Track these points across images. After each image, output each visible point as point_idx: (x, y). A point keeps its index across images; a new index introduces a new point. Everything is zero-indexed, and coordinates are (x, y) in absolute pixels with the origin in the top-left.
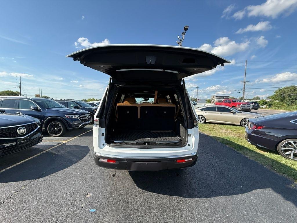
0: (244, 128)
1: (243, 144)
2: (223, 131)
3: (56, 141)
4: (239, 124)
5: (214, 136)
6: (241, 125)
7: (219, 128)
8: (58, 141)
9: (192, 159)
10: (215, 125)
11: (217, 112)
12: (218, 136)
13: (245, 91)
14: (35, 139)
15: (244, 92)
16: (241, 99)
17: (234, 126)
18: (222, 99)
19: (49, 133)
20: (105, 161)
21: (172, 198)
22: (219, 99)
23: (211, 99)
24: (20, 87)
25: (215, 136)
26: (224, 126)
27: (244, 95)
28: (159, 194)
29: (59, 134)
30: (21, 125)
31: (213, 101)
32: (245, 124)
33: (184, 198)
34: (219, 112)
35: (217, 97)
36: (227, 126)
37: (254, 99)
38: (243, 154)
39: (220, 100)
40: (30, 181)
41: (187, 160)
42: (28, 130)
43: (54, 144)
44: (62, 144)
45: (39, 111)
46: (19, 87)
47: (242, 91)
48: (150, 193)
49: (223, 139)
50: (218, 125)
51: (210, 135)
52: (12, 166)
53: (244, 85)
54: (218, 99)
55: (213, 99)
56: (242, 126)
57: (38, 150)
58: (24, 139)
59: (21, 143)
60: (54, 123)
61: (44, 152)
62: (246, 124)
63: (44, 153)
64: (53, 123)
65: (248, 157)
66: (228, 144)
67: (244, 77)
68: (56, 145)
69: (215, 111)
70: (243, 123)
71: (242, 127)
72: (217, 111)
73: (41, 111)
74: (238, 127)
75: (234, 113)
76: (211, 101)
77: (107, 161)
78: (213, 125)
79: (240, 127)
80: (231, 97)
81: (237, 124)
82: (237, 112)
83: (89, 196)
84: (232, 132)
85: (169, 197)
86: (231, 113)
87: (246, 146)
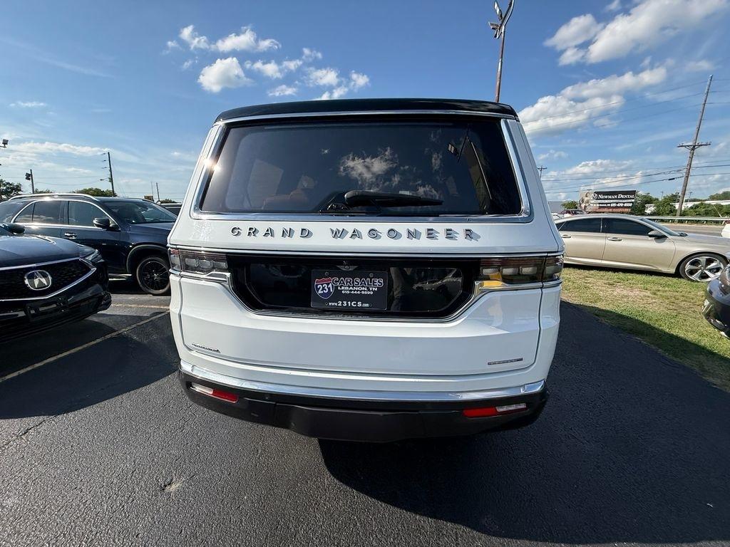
0: (690, 282)
1: (691, 337)
2: (618, 291)
3: (152, 307)
4: (673, 271)
5: (588, 304)
6: (678, 274)
7: (606, 282)
8: (158, 307)
9: (523, 406)
10: (592, 272)
11: (604, 235)
12: (600, 305)
13: (691, 174)
14: (87, 302)
15: (687, 177)
16: (674, 198)
17: (654, 278)
18: (612, 201)
19: (141, 286)
20: (209, 392)
21: (439, 530)
22: (603, 201)
23: (577, 200)
24: (111, 180)
25: (593, 305)
26: (621, 275)
27: (685, 185)
28: (395, 505)
29: (163, 288)
30: (34, 265)
31: (583, 205)
32: (692, 272)
33: (483, 536)
34: (608, 235)
35: (598, 193)
36: (630, 276)
37: (712, 198)
38: (697, 369)
39: (607, 204)
40: (41, 418)
41: (504, 409)
42: (60, 280)
43: (145, 315)
44: (163, 314)
45: (114, 229)
46: (108, 180)
47: (682, 175)
48: (364, 497)
49: (620, 316)
50: (602, 273)
51: (575, 302)
52: (22, 371)
53: (689, 155)
54: (601, 199)
55: (586, 199)
56: (681, 277)
57: (101, 329)
58: (47, 303)
59: (38, 314)
60: (153, 260)
61: (115, 334)
62: (697, 271)
63: (111, 338)
64: (149, 260)
65: (718, 381)
66: (638, 333)
67: (695, 129)
68: (148, 318)
69: (597, 230)
70: (688, 267)
71: (682, 280)
72: (603, 232)
73: (120, 231)
74: (666, 279)
75: (660, 238)
76: (578, 206)
77: (211, 393)
78: (586, 273)
79: (675, 280)
80: (641, 193)
81: (665, 270)
82: (671, 234)
83: (173, 488)
84: (648, 293)
85: (428, 523)
86: (651, 236)
87: (705, 342)
